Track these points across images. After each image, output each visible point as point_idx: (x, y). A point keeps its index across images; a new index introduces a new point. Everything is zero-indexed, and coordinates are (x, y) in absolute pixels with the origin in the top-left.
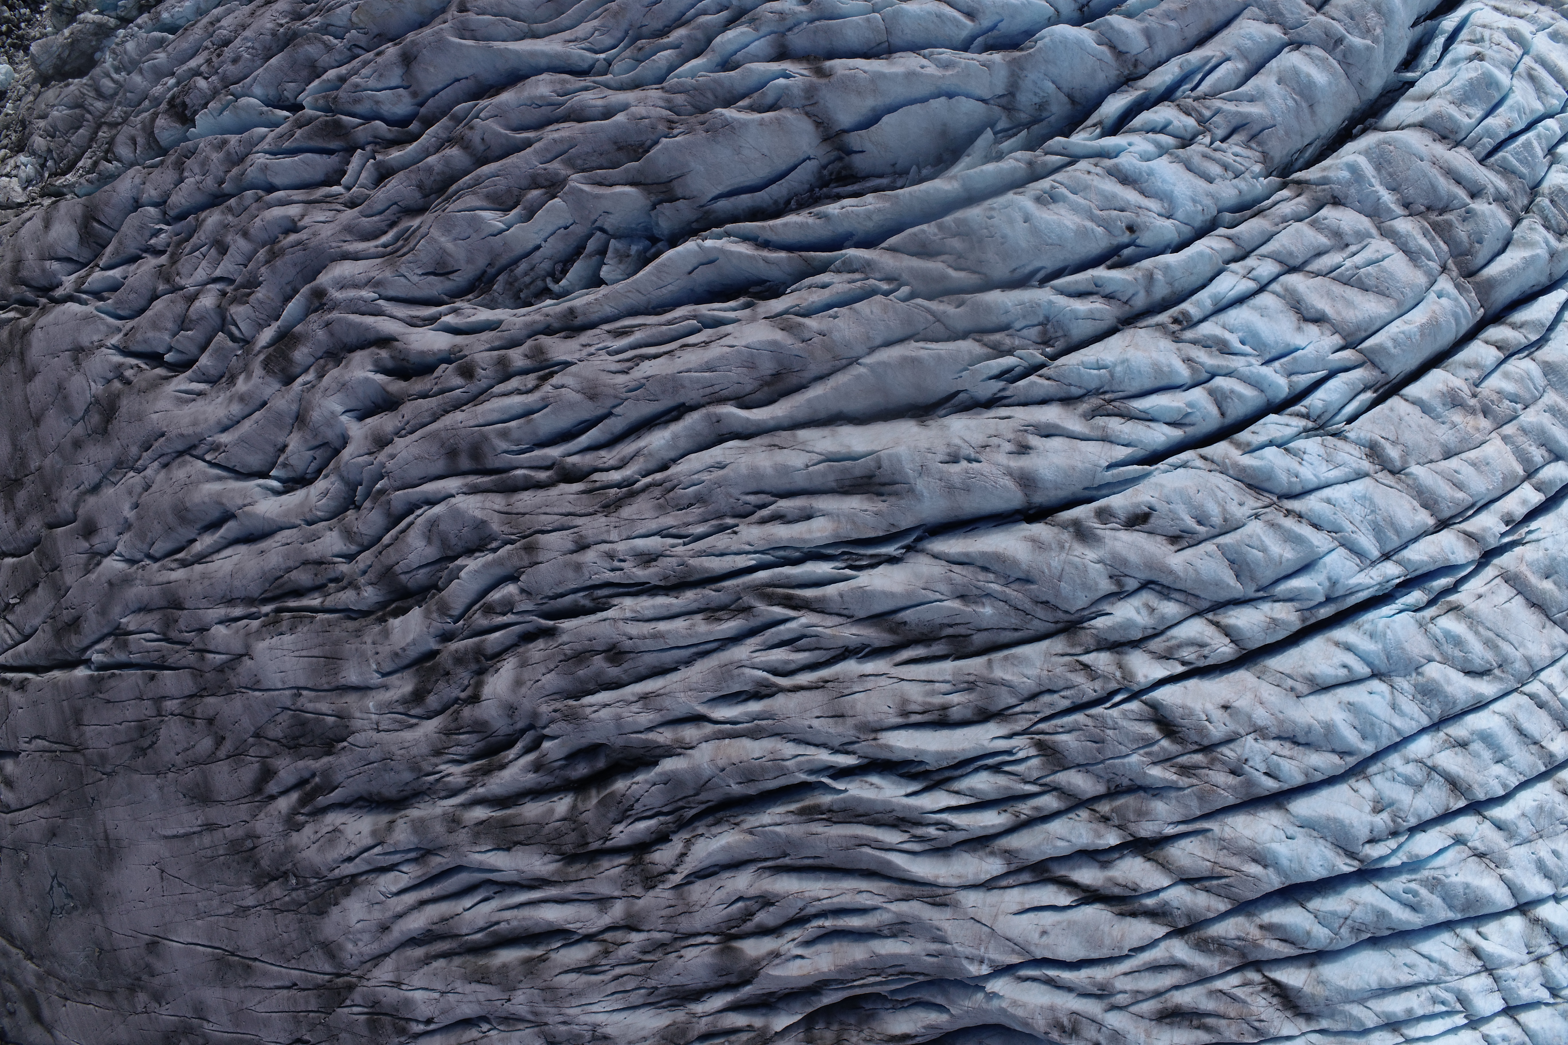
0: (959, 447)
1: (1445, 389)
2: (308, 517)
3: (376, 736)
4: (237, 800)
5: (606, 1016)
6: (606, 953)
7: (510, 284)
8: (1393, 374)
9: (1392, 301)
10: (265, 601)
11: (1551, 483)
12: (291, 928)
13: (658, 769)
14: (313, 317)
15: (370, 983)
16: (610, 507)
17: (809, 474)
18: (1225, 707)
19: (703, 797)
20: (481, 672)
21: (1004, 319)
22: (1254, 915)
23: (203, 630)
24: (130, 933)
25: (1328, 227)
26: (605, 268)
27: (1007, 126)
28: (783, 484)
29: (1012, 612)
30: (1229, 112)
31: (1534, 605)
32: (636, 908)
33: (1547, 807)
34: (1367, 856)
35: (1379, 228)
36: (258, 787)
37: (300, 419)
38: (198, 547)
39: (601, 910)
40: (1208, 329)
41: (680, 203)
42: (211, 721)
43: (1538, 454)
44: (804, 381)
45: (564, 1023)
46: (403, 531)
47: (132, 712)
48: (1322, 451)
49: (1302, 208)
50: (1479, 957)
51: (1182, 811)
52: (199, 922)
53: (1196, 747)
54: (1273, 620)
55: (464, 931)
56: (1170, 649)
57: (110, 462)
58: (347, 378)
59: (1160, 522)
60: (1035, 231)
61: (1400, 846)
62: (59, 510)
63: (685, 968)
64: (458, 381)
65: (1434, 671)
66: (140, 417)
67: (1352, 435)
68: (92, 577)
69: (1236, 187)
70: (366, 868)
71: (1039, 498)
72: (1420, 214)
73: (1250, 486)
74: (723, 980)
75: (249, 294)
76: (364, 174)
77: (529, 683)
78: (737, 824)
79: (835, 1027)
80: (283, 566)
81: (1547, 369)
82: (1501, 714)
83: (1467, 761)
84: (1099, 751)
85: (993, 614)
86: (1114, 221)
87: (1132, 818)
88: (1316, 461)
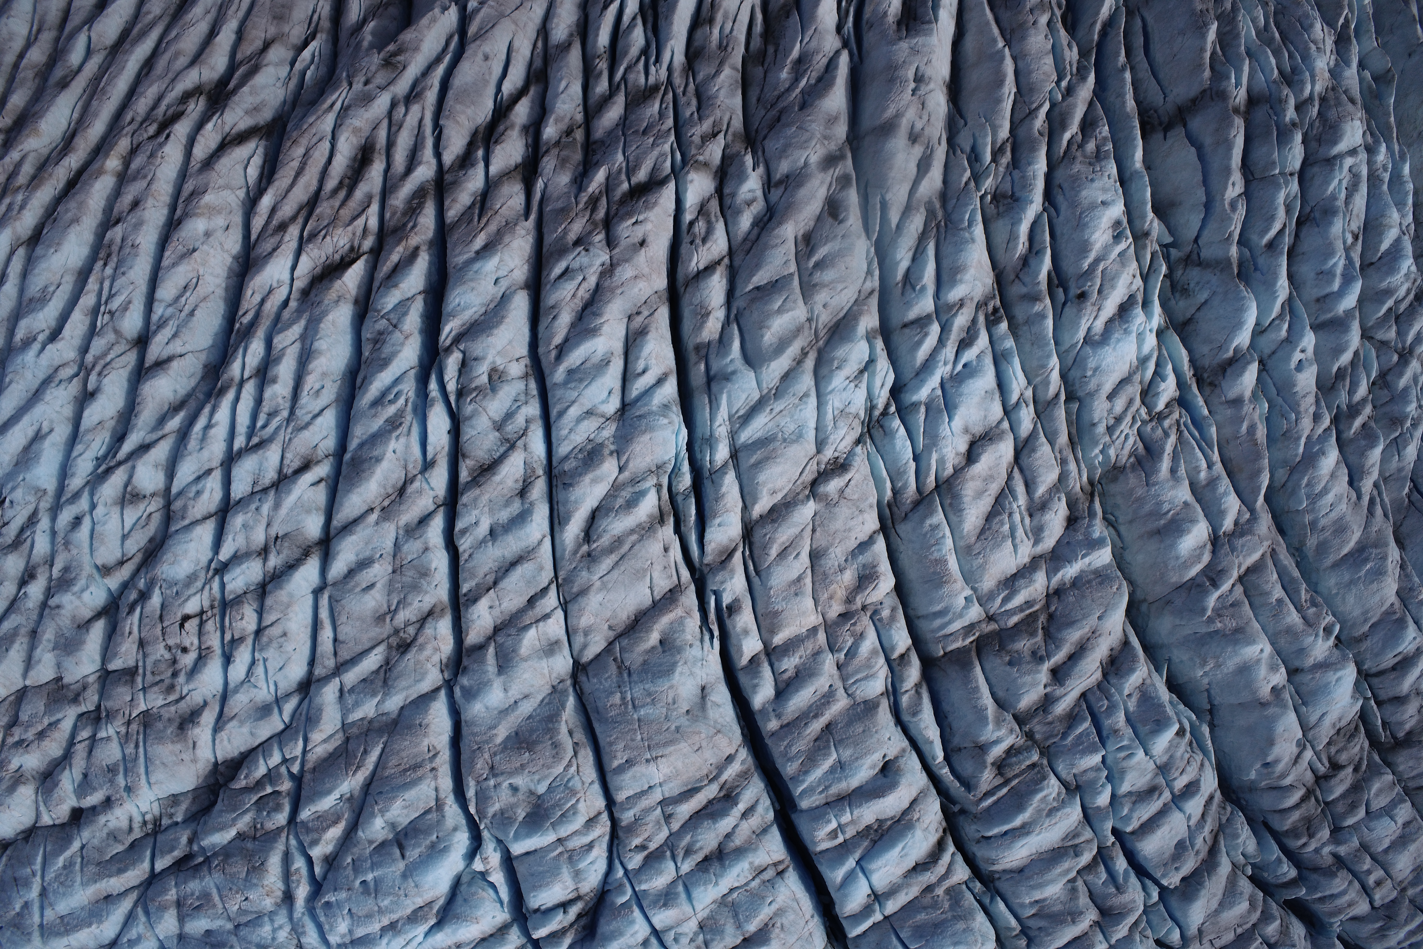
0: (928, 84)
8: (900, 528)
9: (973, 539)
11: (756, 675)
18: (642, 243)
21: (1023, 162)
22: (430, 248)
25: (1051, 499)
27: (1172, 258)
29: (776, 93)
30: (1165, 443)
31: (636, 622)
34: (453, 354)
35: (1041, 555)
40: (983, 340)
43: (788, 666)
48: (852, 408)
49: (1071, 484)
50: (297, 472)
51: (555, 195)
53: (612, 213)
54: (707, 316)
56: (707, 215)
60: (1093, 207)
65: (610, 469)
67: (859, 449)
69: (1100, 422)
72: (1047, 605)
73: (837, 324)
81: (870, 707)
82: (540, 542)
83: (505, 491)
84: (636, 132)
85: (779, 79)
86: (1091, 280)
87: (563, 154)
88: (846, 396)
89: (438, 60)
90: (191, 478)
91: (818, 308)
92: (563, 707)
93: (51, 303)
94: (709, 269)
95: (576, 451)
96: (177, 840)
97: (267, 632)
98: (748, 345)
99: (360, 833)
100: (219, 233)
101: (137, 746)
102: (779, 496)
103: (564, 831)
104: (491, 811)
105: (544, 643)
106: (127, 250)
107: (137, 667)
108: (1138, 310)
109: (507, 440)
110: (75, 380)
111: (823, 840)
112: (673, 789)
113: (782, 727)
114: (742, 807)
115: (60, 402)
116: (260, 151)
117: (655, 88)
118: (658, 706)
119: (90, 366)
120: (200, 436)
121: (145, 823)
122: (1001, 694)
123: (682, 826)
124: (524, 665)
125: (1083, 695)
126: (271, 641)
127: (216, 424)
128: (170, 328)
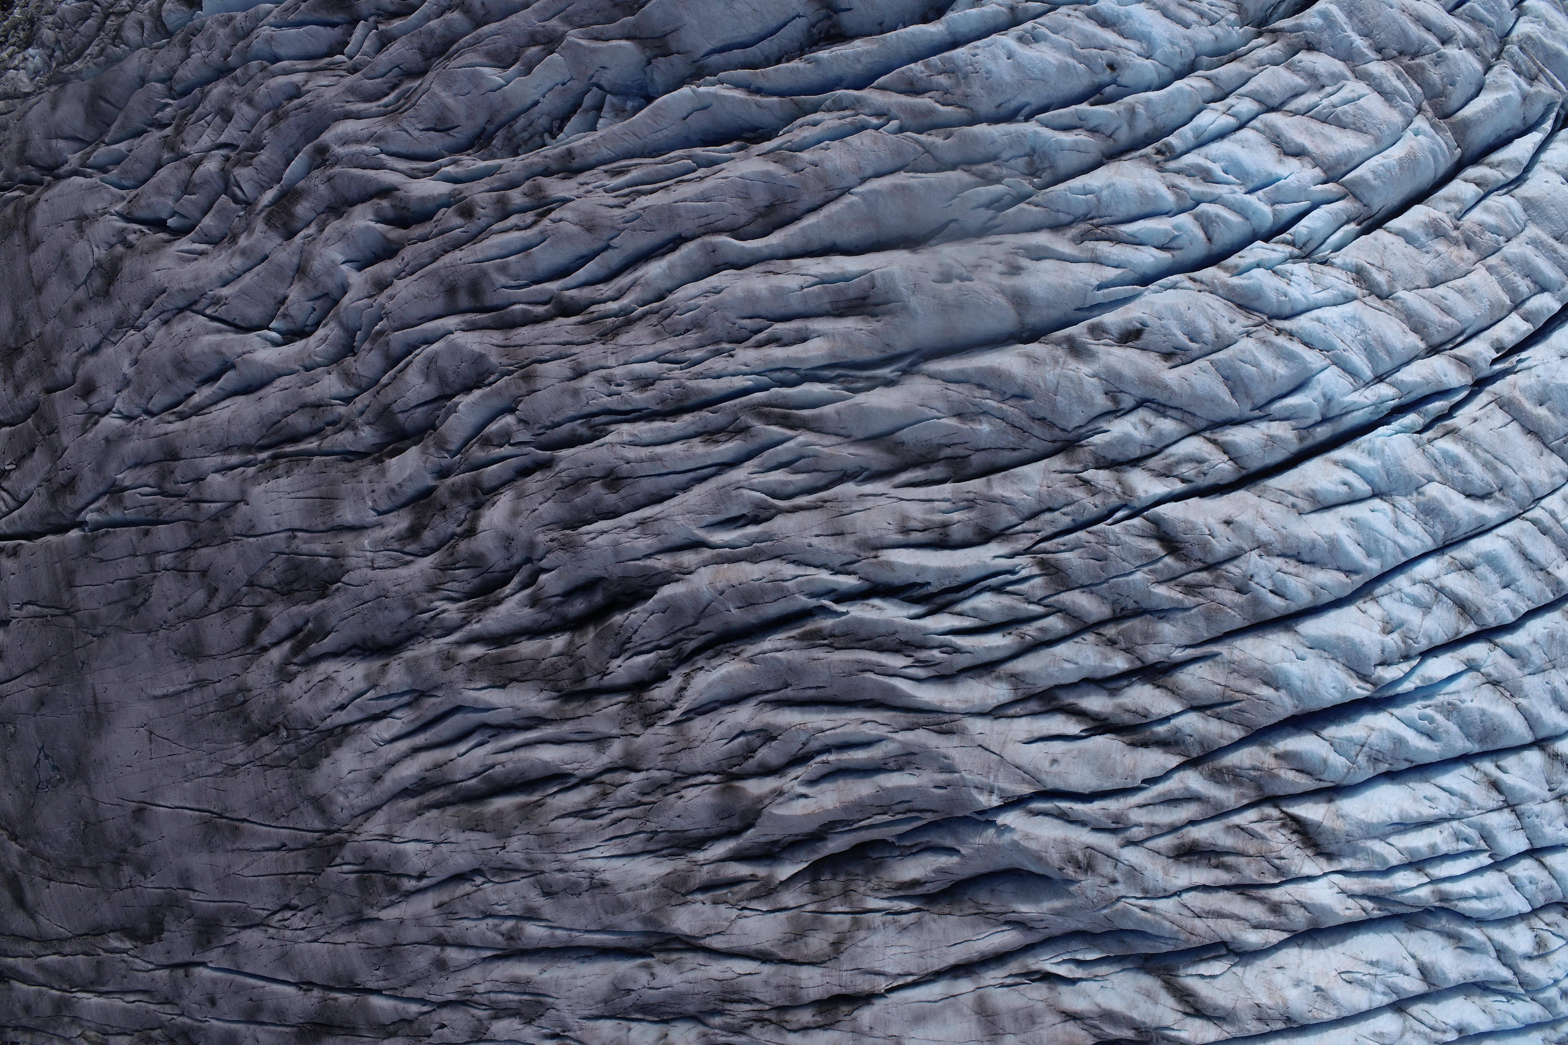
0: (951, 267)
1: (1427, 220)
2: (307, 362)
3: (370, 573)
4: (229, 653)
5: (604, 861)
6: (604, 795)
7: (509, 139)
8: (1376, 208)
9: (1369, 137)
10: (262, 448)
11: (1538, 312)
12: (281, 784)
13: (656, 597)
14: (316, 173)
15: (361, 838)
16: (607, 335)
17: (804, 295)
18: (1228, 523)
19: (703, 626)
20: (478, 506)
21: (992, 150)
22: (1268, 744)
23: (199, 479)
24: (116, 801)
25: (1303, 69)
26: (601, 121)
28: (778, 308)
29: (1010, 430)
31: (1530, 432)
32: (635, 746)
33: (1558, 635)
34: (1380, 678)
35: (1353, 72)
36: (250, 639)
37: (301, 271)
38: (196, 399)
39: (599, 751)
40: (1191, 159)
41: (675, 58)
42: (204, 573)
43: (1524, 285)
44: (797, 213)
45: (561, 870)
46: (401, 371)
47: (125, 569)
48: (1309, 274)
49: (1277, 53)
50: (1500, 792)
51: (1189, 632)
52: (187, 785)
53: (1200, 565)
54: (1271, 438)
55: (458, 777)
56: (1169, 467)
57: (110, 323)
58: (348, 227)
59: (1153, 338)
60: (1019, 67)
61: (1413, 670)
62: (58, 374)
63: (686, 809)
64: (459, 221)
65: (1434, 490)
66: (142, 277)
67: (1338, 261)
68: (89, 436)
69: (1212, 32)
70: (359, 716)
71: (1032, 319)
72: (1393, 58)
73: (1240, 306)
74: (725, 825)
75: (253, 157)
76: (367, 43)
77: (526, 513)
78: (737, 654)
79: (842, 878)
80: (281, 411)
81: (1527, 205)
82: (1505, 538)
83: (1474, 584)
84: (1103, 569)
85: (991, 432)
86: (1095, 58)
87: (1139, 641)
88: (1305, 283)
90: (1518, 894)
91: (1239, 327)
94: (1226, 448)
95: (1427, 528)
100: (1291, 972)
102: (1404, 326)
109: (1438, 597)
116: (1192, 970)
117: (1042, 563)
120: (1486, 901)
122: (1472, 89)
125: (1451, 12)
127: (1476, 889)
128: (1395, 980)
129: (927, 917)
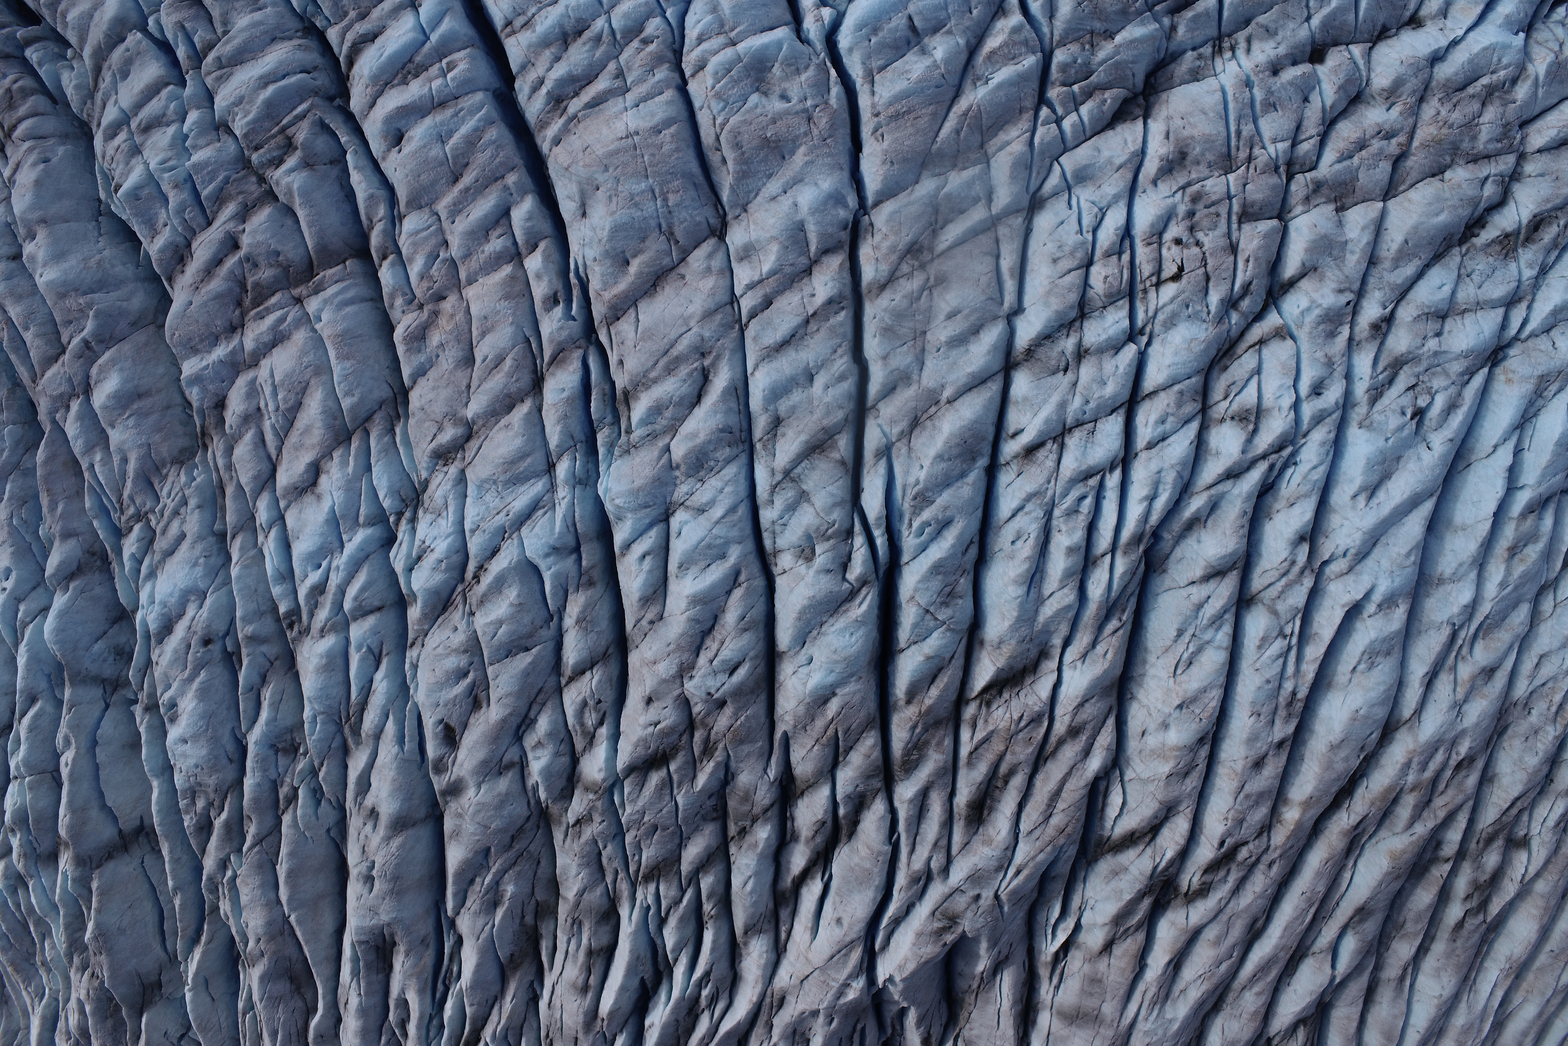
0: (360, 873)
1: (408, 340)
8: (386, 392)
9: (312, 382)
17: (366, 994)
18: (649, 701)
22: (896, 702)
25: (239, 427)
29: (517, 868)
30: (133, 490)
31: (654, 285)
34: (858, 578)
35: (249, 368)
40: (303, 593)
43: (497, 241)
44: (300, 960)
48: (429, 519)
49: (222, 445)
50: (1040, 446)
51: (752, 760)
53: (686, 736)
54: (581, 619)
56: (585, 733)
59: (455, 716)
60: (195, 737)
65: (679, 448)
67: (424, 475)
69: (193, 510)
72: (243, 316)
73: (444, 609)
81: (415, 203)
82: (758, 366)
83: (795, 423)
84: (665, 829)
85: (516, 884)
86: (196, 659)
87: (747, 808)
88: (435, 532)
89: (897, 922)
90: (1172, 439)
91: (462, 626)
92: (732, 189)
93: (1361, 649)
94: (579, 672)
95: (716, 469)
96: (1190, 30)
97: (1076, 263)
98: (536, 587)
99: (962, 41)
100: (1152, 727)
101: (1239, 133)
102: (503, 422)
103: (729, 52)
104: (811, 72)
105: (755, 258)
106: (1266, 710)
107: (1240, 222)
108: (153, 627)
109: (793, 480)
110: (1326, 557)
111: (461, 60)
112: (614, 105)
113: (503, 177)
114: (544, 90)
115: (1344, 530)
116: (1109, 824)
117: (648, 878)
118: (626, 193)
119: (1307, 572)
120: (1161, 487)
121: (1233, 49)
122: (289, 222)
123: (605, 66)
124: (774, 232)
125: (209, 224)
126: (1072, 253)
127: (1140, 501)
128: (1207, 615)
129: (965, 1033)
